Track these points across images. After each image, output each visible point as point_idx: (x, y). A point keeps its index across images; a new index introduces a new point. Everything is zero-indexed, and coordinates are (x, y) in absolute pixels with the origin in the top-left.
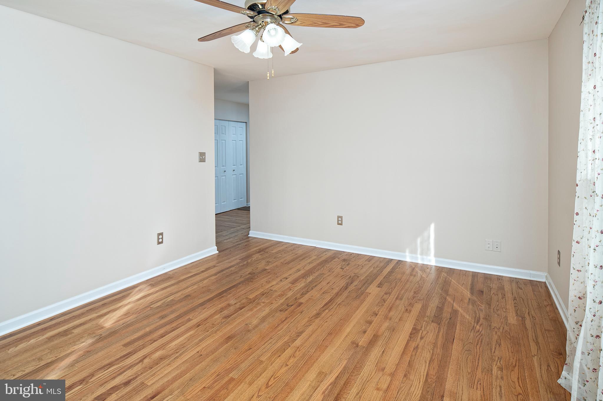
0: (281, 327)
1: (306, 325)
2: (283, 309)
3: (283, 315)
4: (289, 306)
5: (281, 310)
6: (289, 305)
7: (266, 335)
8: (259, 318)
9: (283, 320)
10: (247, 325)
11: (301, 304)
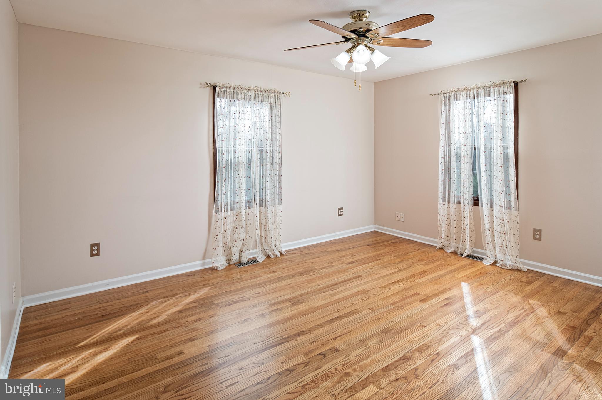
0: (345, 331)
1: (320, 327)
2: (333, 352)
3: (336, 344)
4: (323, 354)
5: (335, 351)
6: (323, 356)
7: (362, 327)
8: (365, 346)
9: (339, 338)
10: (381, 342)
11: (305, 354)
